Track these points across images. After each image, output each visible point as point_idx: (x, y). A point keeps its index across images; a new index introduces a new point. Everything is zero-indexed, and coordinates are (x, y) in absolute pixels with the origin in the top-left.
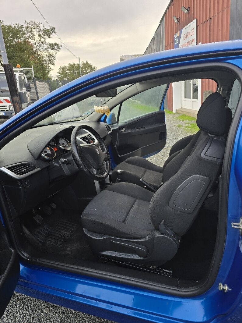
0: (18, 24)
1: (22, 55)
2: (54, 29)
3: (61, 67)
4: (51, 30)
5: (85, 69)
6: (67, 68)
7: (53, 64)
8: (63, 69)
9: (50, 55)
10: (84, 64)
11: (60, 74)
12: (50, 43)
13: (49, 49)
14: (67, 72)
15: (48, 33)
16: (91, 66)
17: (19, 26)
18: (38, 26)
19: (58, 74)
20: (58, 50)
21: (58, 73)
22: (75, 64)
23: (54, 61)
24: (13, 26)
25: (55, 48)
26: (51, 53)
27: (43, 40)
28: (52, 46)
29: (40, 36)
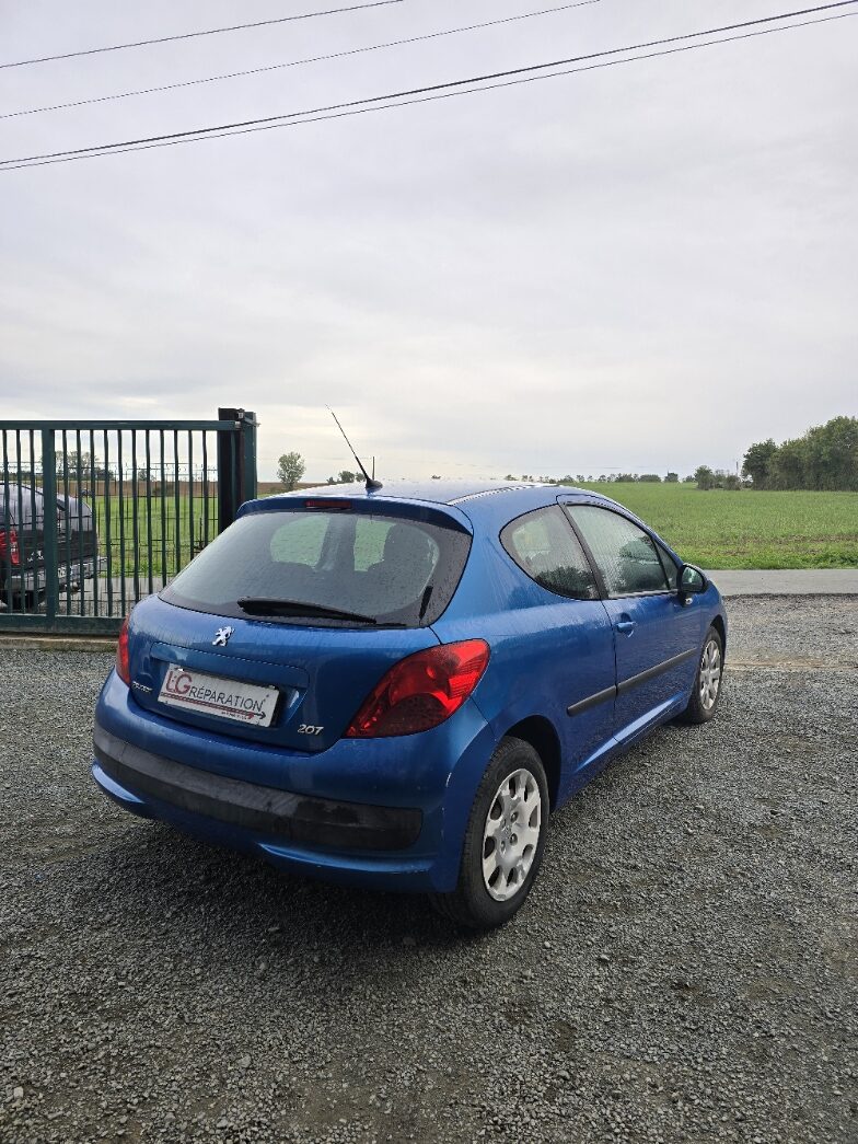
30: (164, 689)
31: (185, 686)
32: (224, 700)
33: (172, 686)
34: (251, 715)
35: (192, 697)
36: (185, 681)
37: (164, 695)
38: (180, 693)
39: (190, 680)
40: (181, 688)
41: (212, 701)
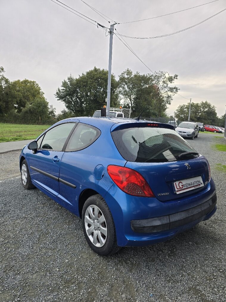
0: (149, 74)
1: (146, 96)
2: (177, 76)
3: (180, 106)
4: (174, 77)
5: (203, 108)
6: (186, 107)
7: (170, 104)
8: (181, 107)
9: (168, 96)
10: (203, 104)
11: (178, 111)
12: (171, 87)
13: (168, 92)
14: (185, 110)
15: (171, 79)
16: (210, 105)
17: (150, 75)
18: (164, 75)
19: (176, 112)
20: (176, 92)
21: (176, 110)
22: (193, 104)
23: (171, 101)
24: (146, 76)
25: (173, 91)
26: (169, 95)
27: (165, 85)
28: (171, 90)
29: (164, 82)
30: (176, 190)
31: (182, 186)
32: (193, 184)
33: (178, 187)
34: (200, 185)
35: (185, 188)
36: (181, 184)
37: (177, 191)
38: (182, 188)
39: (182, 183)
40: (181, 187)
41: (190, 186)
